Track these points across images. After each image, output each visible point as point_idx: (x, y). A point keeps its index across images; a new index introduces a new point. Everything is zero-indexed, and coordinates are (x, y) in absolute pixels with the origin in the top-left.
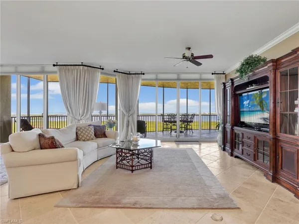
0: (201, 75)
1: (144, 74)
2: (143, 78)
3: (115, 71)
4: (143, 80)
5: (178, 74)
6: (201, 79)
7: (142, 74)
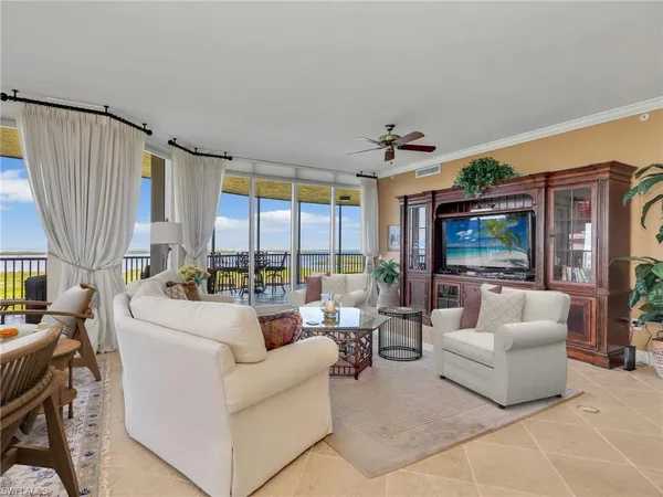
0: (336, 175)
1: (230, 158)
2: (228, 168)
3: (170, 142)
4: (227, 171)
5: (298, 167)
6: (335, 184)
7: (226, 158)
